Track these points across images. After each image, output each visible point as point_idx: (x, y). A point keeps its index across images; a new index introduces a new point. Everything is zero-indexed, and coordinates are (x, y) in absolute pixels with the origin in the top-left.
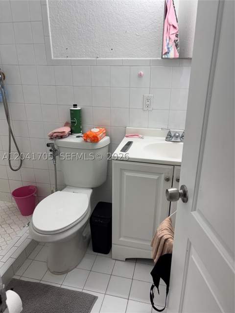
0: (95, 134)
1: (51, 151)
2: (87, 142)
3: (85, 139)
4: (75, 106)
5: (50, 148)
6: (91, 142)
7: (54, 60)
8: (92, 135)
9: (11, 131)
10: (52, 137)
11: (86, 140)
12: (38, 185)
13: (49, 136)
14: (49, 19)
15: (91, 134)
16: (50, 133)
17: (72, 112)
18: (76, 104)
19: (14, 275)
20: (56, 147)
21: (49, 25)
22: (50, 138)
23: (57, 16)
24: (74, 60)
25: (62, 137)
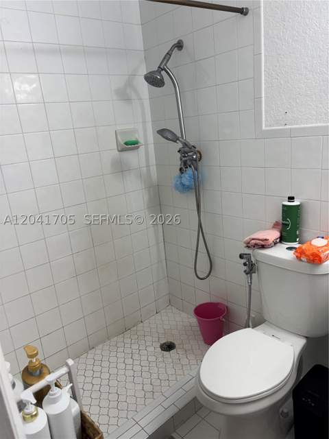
0: (315, 251)
1: (245, 264)
2: (301, 260)
3: (297, 257)
4: (291, 199)
5: (243, 261)
6: (308, 262)
7: (264, 131)
8: (311, 252)
9: (200, 226)
10: (249, 245)
11: (299, 258)
12: (229, 305)
13: (245, 243)
14: (263, 73)
15: (309, 250)
16: (247, 239)
17: (285, 209)
18: (292, 196)
19: (175, 431)
20: (253, 259)
21: (263, 81)
22: (245, 245)
23: (276, 66)
24: (295, 129)
25: (263, 247)
